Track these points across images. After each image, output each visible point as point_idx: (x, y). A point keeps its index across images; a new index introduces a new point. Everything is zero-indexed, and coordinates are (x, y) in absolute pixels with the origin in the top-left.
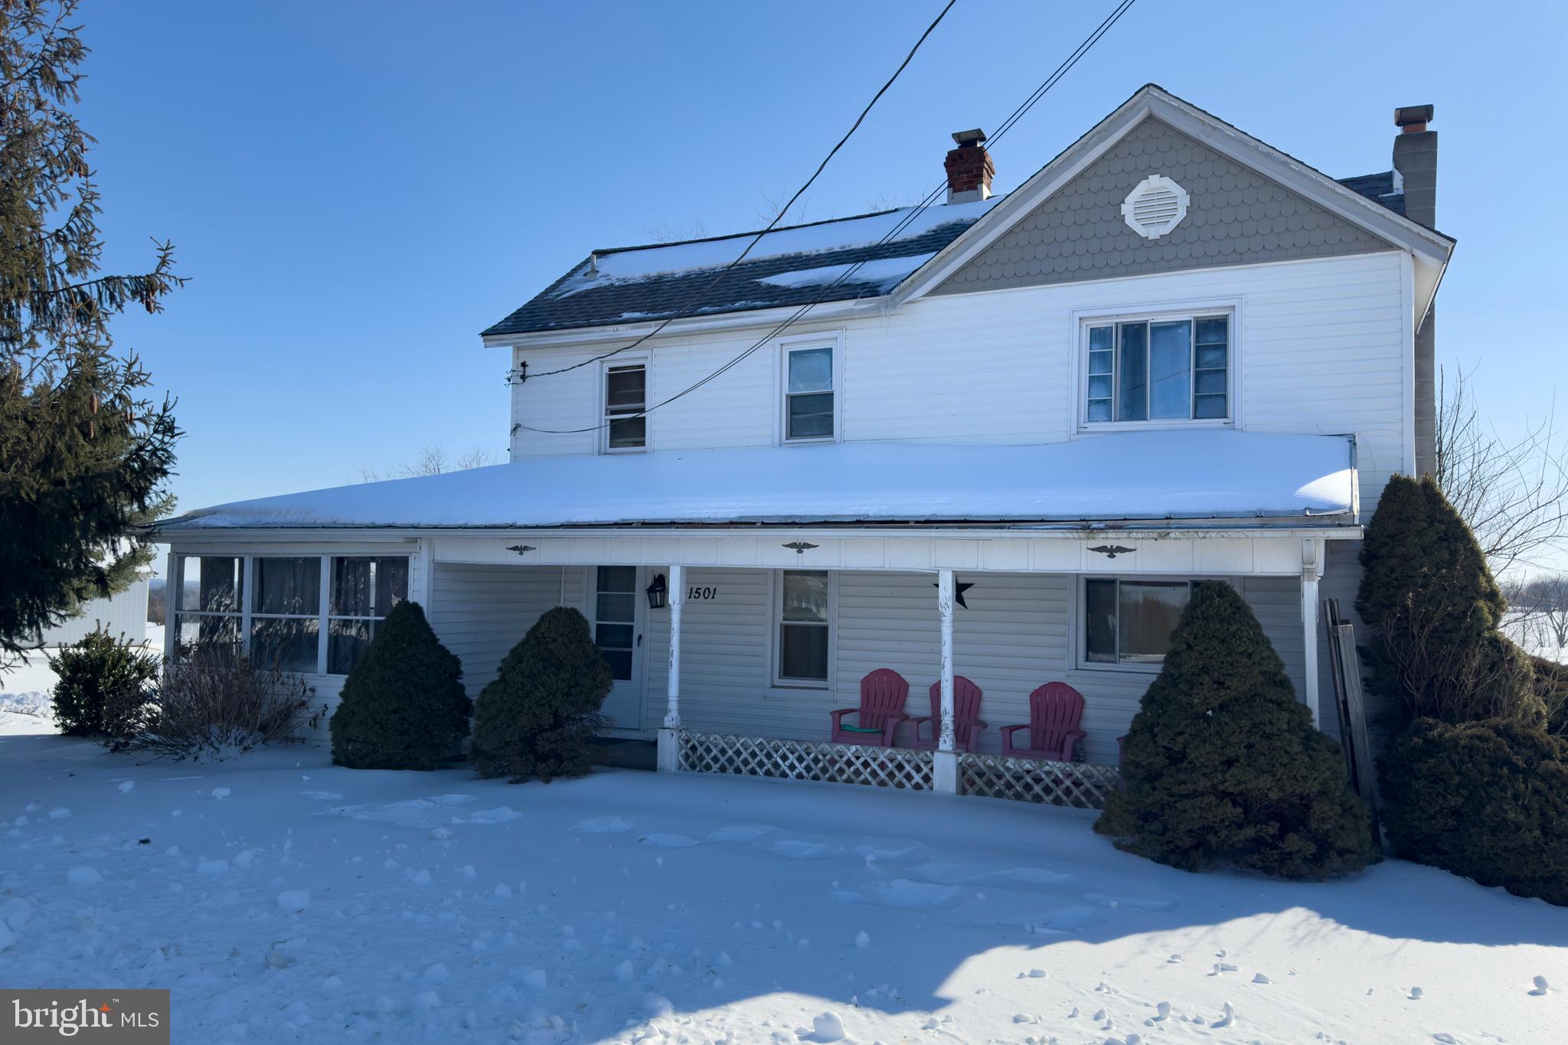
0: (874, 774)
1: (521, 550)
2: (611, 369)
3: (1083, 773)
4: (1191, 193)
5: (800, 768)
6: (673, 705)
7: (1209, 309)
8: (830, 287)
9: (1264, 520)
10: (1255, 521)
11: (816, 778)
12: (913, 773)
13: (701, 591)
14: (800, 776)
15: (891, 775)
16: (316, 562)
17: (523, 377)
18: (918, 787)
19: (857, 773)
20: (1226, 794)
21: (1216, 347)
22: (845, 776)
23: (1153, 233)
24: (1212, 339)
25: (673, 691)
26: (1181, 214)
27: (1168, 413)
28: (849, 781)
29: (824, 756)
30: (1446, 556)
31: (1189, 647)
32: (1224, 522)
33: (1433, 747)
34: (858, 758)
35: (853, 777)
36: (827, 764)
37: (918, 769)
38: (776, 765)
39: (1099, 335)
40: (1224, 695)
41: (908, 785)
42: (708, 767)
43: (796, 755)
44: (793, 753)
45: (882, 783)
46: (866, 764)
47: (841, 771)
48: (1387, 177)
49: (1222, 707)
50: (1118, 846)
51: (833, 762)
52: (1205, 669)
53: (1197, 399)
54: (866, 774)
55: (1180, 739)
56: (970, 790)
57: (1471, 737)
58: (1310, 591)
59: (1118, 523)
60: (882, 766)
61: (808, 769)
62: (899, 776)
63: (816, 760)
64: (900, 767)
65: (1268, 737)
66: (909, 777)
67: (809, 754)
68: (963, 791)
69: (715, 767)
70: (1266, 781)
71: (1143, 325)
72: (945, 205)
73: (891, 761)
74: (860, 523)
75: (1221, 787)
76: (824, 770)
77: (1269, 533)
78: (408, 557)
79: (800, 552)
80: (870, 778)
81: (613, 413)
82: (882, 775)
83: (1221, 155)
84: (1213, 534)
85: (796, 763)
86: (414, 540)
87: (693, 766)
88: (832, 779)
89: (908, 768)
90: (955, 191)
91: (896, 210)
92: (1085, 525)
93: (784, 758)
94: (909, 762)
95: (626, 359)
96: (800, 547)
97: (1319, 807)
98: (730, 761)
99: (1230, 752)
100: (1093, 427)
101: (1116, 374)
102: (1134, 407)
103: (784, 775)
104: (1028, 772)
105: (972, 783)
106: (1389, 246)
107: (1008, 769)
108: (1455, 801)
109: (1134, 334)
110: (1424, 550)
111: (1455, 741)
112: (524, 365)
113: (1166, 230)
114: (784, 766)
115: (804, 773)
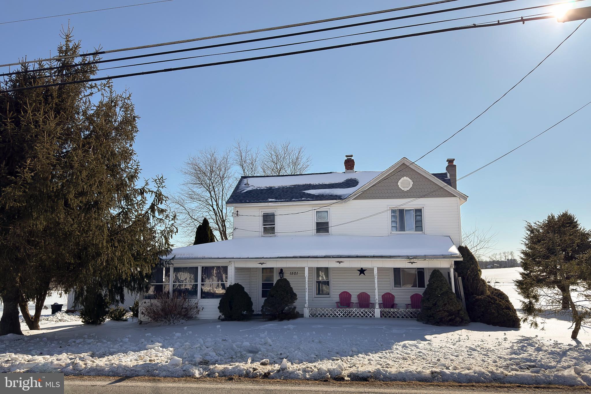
0: (360, 315)
1: (262, 264)
2: (264, 213)
3: (408, 311)
4: (413, 181)
5: (341, 315)
6: (307, 302)
7: (418, 207)
8: (326, 196)
9: (444, 257)
10: (442, 257)
11: (346, 316)
12: (369, 314)
13: (293, 273)
14: (341, 316)
15: (364, 315)
16: (197, 268)
17: (237, 215)
18: (371, 317)
19: (356, 315)
20: (445, 311)
21: (419, 216)
22: (353, 316)
23: (406, 190)
24: (418, 214)
25: (307, 298)
26: (411, 186)
27: (409, 230)
28: (354, 316)
29: (347, 311)
30: (472, 263)
31: (434, 283)
32: (436, 257)
33: (477, 300)
34: (356, 311)
35: (355, 316)
36: (348, 313)
37: (370, 312)
38: (335, 315)
39: (393, 211)
40: (442, 292)
41: (368, 316)
42: (317, 316)
43: (340, 311)
44: (339, 311)
45: (362, 317)
46: (358, 313)
47: (352, 315)
48: (446, 174)
49: (442, 294)
50: (424, 323)
51: (350, 313)
52: (438, 287)
53: (416, 227)
54: (358, 315)
55: (435, 301)
56: (383, 317)
57: (484, 298)
58: (452, 271)
59: (415, 257)
60: (362, 313)
61: (344, 315)
62: (366, 315)
63: (345, 312)
64: (366, 313)
65: (451, 299)
66: (369, 315)
67: (343, 311)
68: (381, 317)
69: (319, 316)
70: (452, 308)
71: (404, 209)
72: (344, 173)
73: (364, 311)
74: (357, 257)
75: (444, 309)
76: (348, 315)
77: (445, 259)
78: (227, 266)
79: (340, 263)
80: (359, 316)
81: (264, 225)
82: (362, 315)
83: (419, 174)
84: (435, 259)
85: (340, 314)
86: (230, 262)
87: (313, 316)
88: (350, 316)
89: (368, 313)
90: (347, 170)
91: (331, 173)
92: (408, 257)
93: (337, 312)
94: (368, 311)
95: (269, 211)
96: (340, 262)
97: (461, 312)
98: (323, 314)
99: (445, 302)
100: (393, 232)
101: (398, 220)
102: (402, 228)
103: (337, 316)
104: (396, 311)
105: (383, 315)
106: (455, 196)
107: (392, 311)
108: (482, 310)
109: (401, 211)
110: (468, 261)
111: (481, 299)
112: (237, 212)
113: (408, 189)
114: (337, 314)
115: (343, 316)
